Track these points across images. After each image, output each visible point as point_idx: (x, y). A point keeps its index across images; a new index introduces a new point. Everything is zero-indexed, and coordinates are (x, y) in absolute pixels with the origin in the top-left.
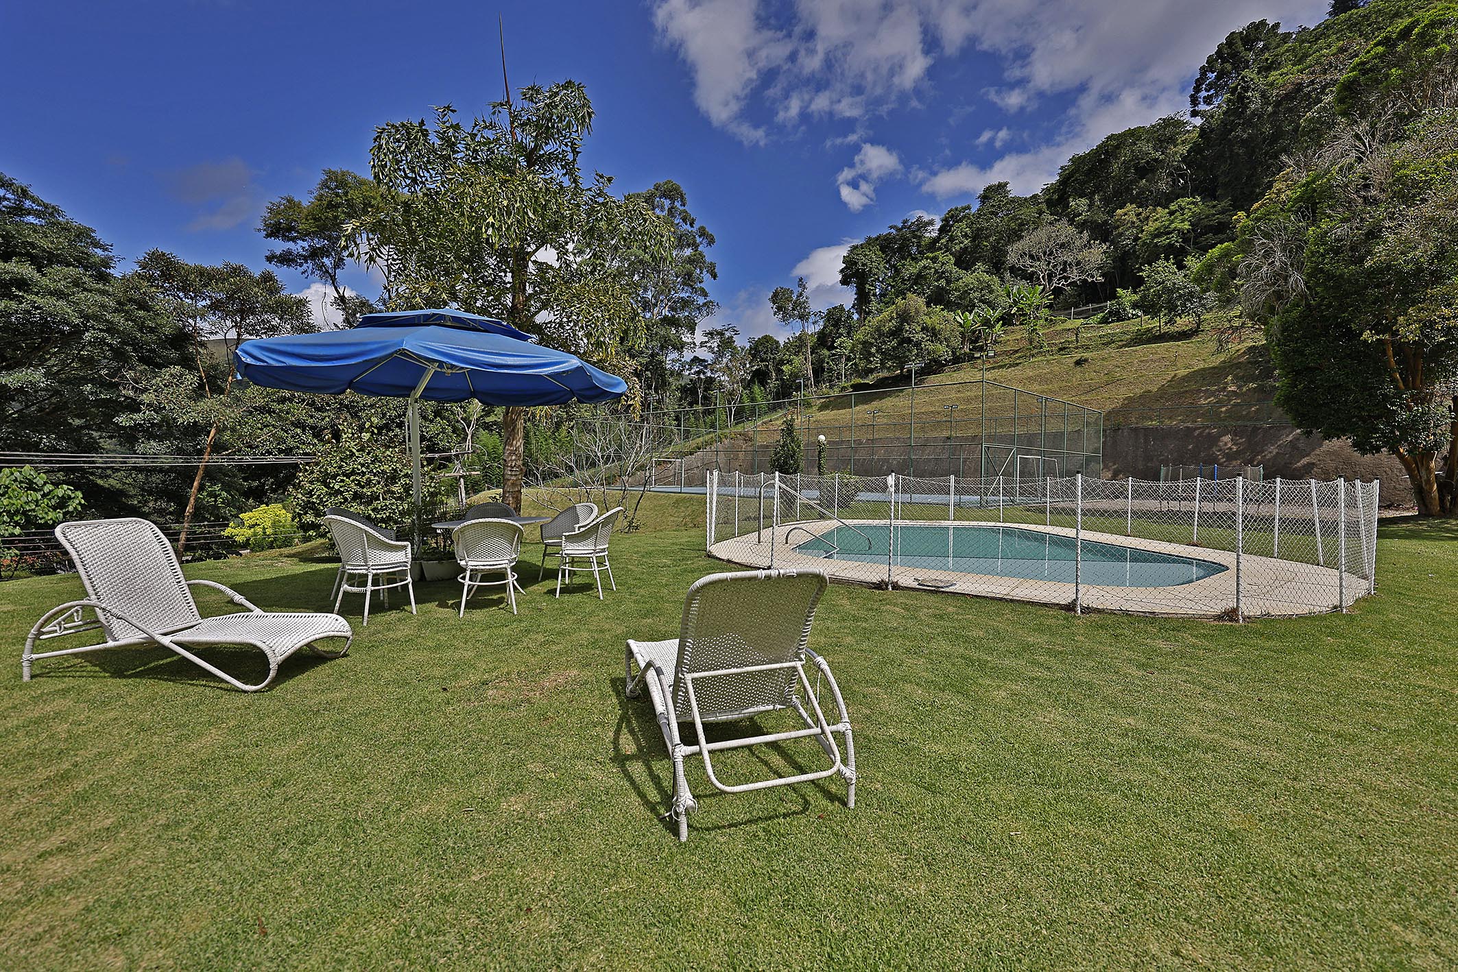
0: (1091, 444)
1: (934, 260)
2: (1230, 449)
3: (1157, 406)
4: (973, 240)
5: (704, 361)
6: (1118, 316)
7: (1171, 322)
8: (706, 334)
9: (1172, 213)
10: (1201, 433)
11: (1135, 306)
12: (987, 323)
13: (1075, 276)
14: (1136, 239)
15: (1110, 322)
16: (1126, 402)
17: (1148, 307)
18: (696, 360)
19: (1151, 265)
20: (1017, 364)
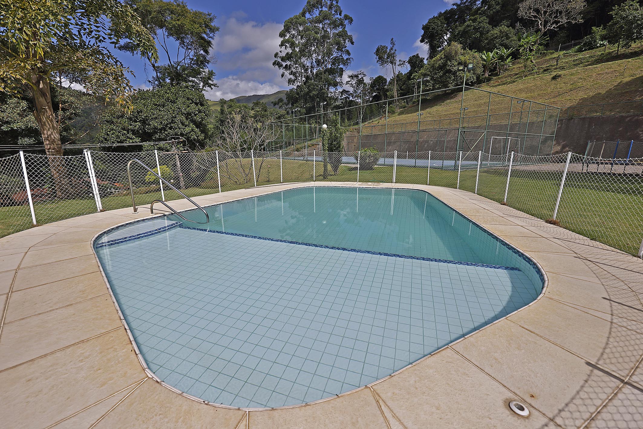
1: (474, 21)
3: (603, 103)
4: (502, 7)
5: (348, 91)
6: (591, 46)
7: (627, 45)
8: (349, 77)
10: (631, 119)
11: (603, 38)
12: (502, 58)
13: (564, 20)
15: (583, 51)
16: (581, 101)
17: (612, 39)
18: (344, 91)
19: (619, 5)
20: (514, 82)
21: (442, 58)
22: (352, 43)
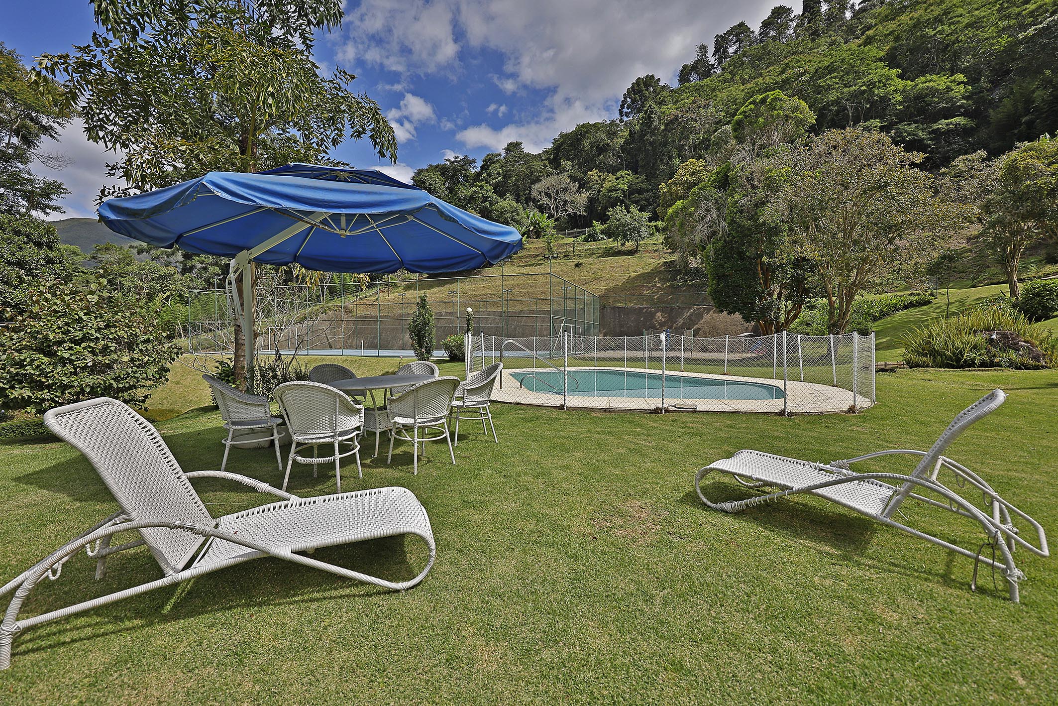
0: (592, 316)
1: (481, 187)
2: (661, 320)
3: (623, 294)
4: (504, 178)
6: (593, 238)
7: (623, 244)
9: (617, 179)
10: (646, 311)
11: (602, 232)
13: (570, 211)
14: (599, 191)
15: (589, 242)
16: (606, 291)
19: (613, 208)
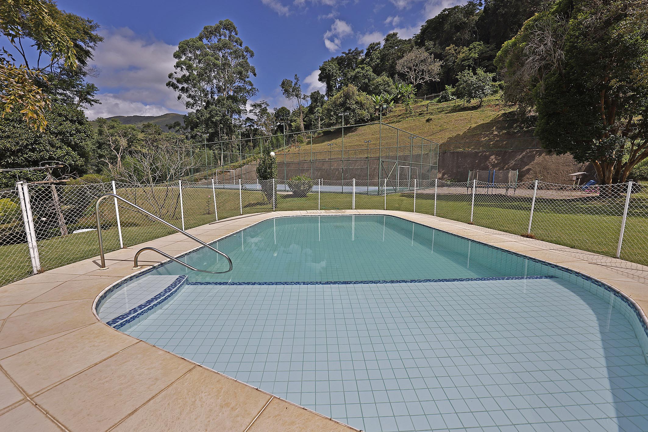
0: (433, 160)
2: (494, 162)
3: (463, 142)
4: (381, 61)
5: (252, 120)
6: (445, 99)
7: (469, 101)
8: (252, 106)
9: (470, 50)
10: (481, 154)
11: (453, 94)
12: (386, 101)
13: (427, 78)
14: (454, 62)
15: (442, 102)
16: (449, 140)
17: (459, 95)
18: (248, 119)
19: (461, 72)
20: (400, 121)
21: (341, 97)
22: (255, 75)
